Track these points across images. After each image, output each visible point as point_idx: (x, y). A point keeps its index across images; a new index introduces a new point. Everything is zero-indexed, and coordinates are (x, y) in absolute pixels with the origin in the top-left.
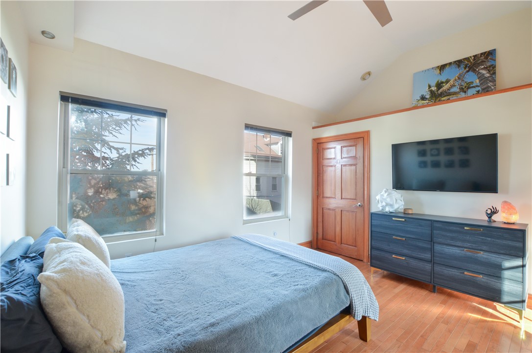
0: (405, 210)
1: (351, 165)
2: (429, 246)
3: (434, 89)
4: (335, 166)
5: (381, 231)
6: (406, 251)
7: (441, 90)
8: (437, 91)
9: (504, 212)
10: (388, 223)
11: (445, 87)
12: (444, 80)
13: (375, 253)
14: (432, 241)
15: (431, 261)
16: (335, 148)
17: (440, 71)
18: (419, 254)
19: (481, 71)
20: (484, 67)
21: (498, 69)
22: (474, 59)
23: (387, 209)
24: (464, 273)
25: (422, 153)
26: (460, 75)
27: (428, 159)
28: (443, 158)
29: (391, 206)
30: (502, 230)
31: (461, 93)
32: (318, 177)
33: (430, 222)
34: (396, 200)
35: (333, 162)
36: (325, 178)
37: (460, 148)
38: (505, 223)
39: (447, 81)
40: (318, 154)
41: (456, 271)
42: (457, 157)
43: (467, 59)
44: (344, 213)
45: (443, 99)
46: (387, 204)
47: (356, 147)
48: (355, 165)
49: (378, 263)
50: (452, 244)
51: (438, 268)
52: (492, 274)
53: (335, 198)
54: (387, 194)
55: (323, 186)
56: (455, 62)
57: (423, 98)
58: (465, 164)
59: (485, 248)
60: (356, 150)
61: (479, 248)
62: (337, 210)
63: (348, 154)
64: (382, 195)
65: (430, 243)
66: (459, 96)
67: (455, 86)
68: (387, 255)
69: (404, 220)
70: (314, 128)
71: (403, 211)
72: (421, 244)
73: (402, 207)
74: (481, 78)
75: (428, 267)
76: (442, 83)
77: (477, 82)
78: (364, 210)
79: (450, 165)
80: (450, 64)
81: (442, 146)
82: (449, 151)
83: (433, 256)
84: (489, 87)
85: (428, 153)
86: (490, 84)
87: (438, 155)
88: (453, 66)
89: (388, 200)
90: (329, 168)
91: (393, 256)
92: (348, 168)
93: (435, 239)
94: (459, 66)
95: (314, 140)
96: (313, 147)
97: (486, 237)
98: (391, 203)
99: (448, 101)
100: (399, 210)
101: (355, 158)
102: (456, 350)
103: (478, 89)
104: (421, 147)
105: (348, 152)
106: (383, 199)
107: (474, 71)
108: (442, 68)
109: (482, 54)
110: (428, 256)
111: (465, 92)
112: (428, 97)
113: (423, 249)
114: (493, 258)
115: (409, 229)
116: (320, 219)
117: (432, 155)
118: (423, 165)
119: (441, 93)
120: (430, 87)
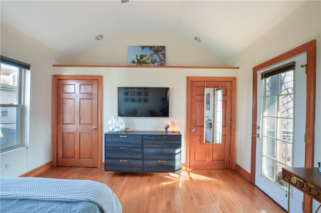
0: (126, 129)
1: (88, 99)
2: (141, 150)
3: (139, 58)
4: (74, 99)
5: (112, 146)
6: (128, 156)
7: (142, 60)
8: (141, 60)
9: (172, 127)
10: (117, 140)
11: (145, 59)
12: (144, 55)
13: (109, 161)
14: (142, 147)
15: (142, 159)
16: (74, 85)
17: (142, 49)
18: (136, 156)
19: (160, 55)
20: (161, 54)
21: (166, 56)
22: (157, 48)
23: (116, 130)
24: (158, 162)
25: (127, 94)
26: (151, 54)
27: (130, 97)
28: (136, 97)
29: (118, 127)
30: (173, 136)
31: (152, 64)
32: (58, 107)
33: (140, 136)
34: (121, 124)
35: (72, 96)
36: (65, 108)
37: (144, 92)
38: (172, 132)
39: (146, 56)
40: (58, 88)
41: (154, 161)
42: (142, 97)
43: (154, 47)
44: (82, 135)
45: (143, 65)
46: (116, 127)
47: (92, 86)
48: (91, 99)
49: (110, 167)
50: (153, 147)
51: (146, 162)
52: (169, 159)
53: (74, 124)
54: (115, 120)
55: (63, 114)
56: (149, 46)
57: (133, 62)
58: (146, 101)
59: (167, 146)
60: (92, 89)
61: (164, 147)
62: (76, 133)
63: (85, 91)
64: (112, 121)
65: (141, 148)
66: (151, 65)
67: (149, 59)
68: (116, 161)
69: (127, 136)
70: (54, 66)
71: (124, 130)
72: (136, 150)
73: (124, 128)
74: (160, 58)
75: (140, 162)
76: (143, 56)
77: (158, 60)
78: (98, 132)
79: (140, 101)
80: (147, 46)
81: (136, 91)
82: (139, 94)
83: (143, 156)
84: (163, 64)
85: (130, 94)
86: (163, 63)
87: (134, 95)
88: (148, 48)
89: (117, 124)
90: (69, 100)
91: (121, 161)
92: (85, 101)
93: (144, 146)
94: (151, 49)
95: (55, 76)
96: (53, 82)
97: (167, 141)
98: (118, 126)
99: (146, 67)
100: (122, 130)
101: (91, 94)
102: (163, 211)
103: (159, 64)
104: (126, 90)
105: (85, 89)
106: (113, 123)
107: (157, 54)
108: (143, 47)
109: (160, 46)
110: (140, 156)
111: (153, 64)
112: (136, 62)
113: (137, 153)
114: (170, 151)
115: (130, 142)
116: (60, 142)
117: (131, 95)
118: (127, 100)
119: (143, 61)
120: (137, 56)
